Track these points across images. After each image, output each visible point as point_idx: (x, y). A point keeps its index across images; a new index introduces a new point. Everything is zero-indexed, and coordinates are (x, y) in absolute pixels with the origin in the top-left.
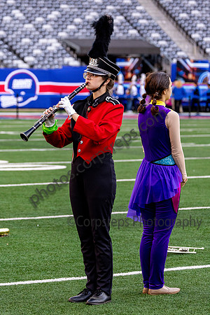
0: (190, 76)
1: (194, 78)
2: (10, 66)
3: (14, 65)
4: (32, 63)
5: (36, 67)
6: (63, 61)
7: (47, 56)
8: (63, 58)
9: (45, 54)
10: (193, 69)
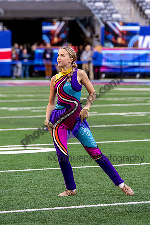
0: (120, 41)
1: (124, 43)
10: (123, 33)
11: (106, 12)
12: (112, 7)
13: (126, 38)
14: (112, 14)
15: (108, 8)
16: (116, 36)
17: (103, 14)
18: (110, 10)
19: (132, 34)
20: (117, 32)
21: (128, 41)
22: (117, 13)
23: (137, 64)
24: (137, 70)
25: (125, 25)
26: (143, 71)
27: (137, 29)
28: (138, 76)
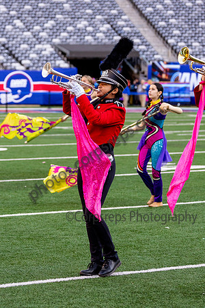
0: (164, 76)
1: (167, 78)
4: (27, 66)
5: (31, 69)
6: (55, 64)
7: (42, 59)
8: (55, 61)
10: (166, 70)
11: (148, 53)
12: (153, 50)
14: (153, 55)
15: (150, 50)
17: (147, 55)
18: (151, 52)
19: (174, 71)
20: (162, 69)
22: (157, 54)
23: (177, 95)
24: (177, 100)
25: (168, 63)
26: (182, 100)
27: (178, 67)
28: (179, 104)
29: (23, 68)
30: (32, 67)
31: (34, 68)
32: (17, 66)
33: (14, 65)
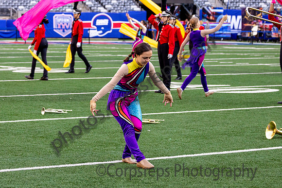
0: (211, 18)
1: (213, 19)
2: (95, 11)
3: (98, 10)
4: (109, 9)
5: (112, 12)
6: (130, 8)
7: (120, 4)
8: (130, 6)
9: (119, 3)
10: (213, 13)
13: (215, 16)
14: (204, 2)
16: (209, 15)
19: (218, 14)
20: (210, 13)
21: (216, 18)
22: (207, 1)
23: (221, 32)
24: (221, 36)
25: (214, 8)
26: (225, 36)
27: (222, 11)
28: (222, 39)
29: (106, 11)
30: (113, 10)
31: (114, 11)
32: (102, 9)
33: (99, 8)
